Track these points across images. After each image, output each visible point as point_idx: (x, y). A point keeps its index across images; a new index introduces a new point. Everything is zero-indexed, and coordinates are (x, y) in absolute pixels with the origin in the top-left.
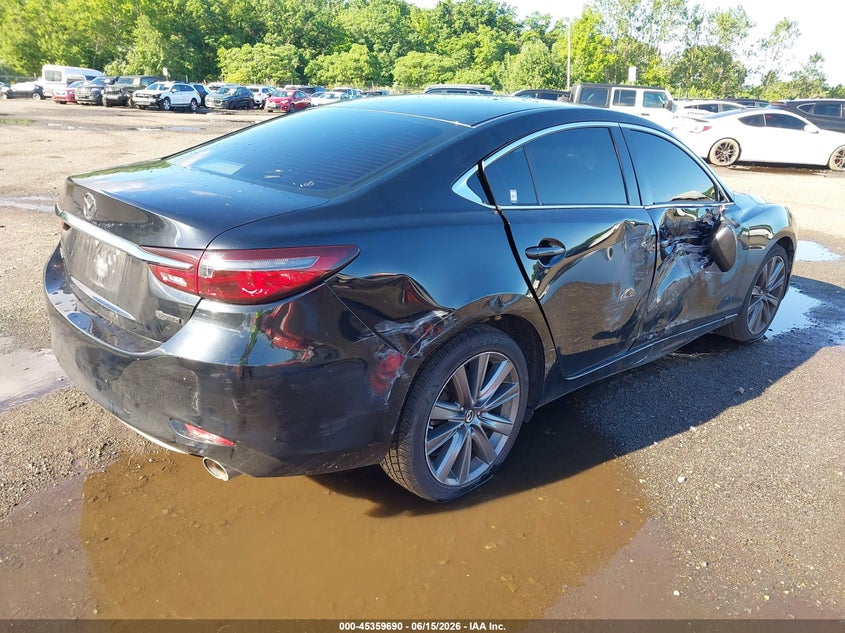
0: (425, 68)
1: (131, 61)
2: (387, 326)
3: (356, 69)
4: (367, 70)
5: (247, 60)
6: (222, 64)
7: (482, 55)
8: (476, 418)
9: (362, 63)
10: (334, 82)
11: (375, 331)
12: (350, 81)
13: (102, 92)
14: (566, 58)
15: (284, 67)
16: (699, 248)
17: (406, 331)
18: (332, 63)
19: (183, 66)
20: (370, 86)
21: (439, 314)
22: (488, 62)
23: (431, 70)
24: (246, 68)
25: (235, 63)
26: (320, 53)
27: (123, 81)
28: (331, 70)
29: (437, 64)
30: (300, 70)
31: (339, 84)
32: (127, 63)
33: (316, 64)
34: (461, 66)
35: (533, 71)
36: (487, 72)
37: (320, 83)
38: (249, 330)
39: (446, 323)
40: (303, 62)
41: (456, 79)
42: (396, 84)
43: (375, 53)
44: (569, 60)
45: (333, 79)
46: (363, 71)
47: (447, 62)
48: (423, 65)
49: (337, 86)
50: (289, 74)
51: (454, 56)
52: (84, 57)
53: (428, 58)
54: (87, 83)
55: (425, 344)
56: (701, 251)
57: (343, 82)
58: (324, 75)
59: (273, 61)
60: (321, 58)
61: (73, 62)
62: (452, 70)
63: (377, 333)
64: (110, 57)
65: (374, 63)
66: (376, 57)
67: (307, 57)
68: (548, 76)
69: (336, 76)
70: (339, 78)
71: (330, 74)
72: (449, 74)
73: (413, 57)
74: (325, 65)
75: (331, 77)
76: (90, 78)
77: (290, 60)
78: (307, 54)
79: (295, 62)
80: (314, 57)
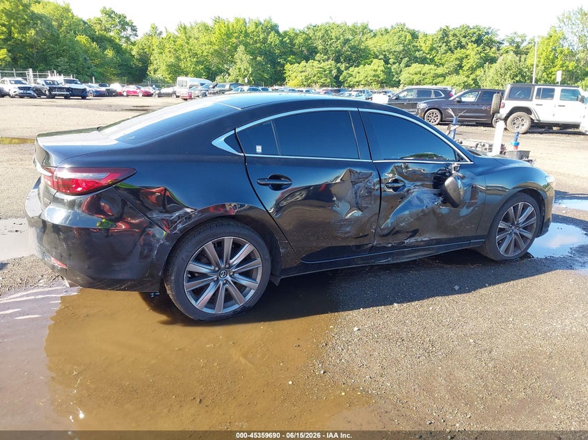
0: (424, 75)
1: (232, 74)
2: (154, 214)
3: (374, 76)
4: (382, 77)
5: (302, 72)
6: (287, 75)
7: (469, 65)
8: (228, 276)
9: (379, 72)
10: (359, 85)
11: (147, 216)
12: (369, 84)
13: (207, 93)
14: (532, 65)
15: (326, 76)
16: (436, 191)
17: (168, 218)
18: (359, 73)
19: (263, 76)
20: (383, 87)
21: (189, 210)
22: (473, 70)
23: (428, 76)
24: (301, 77)
25: (295, 74)
26: (352, 66)
27: (220, 86)
28: (357, 77)
29: (432, 72)
30: (337, 77)
31: (362, 86)
32: (229, 75)
33: (348, 73)
34: (450, 73)
35: (506, 75)
36: (472, 76)
37: (349, 86)
38: (78, 211)
39: (193, 216)
40: (340, 72)
41: (446, 82)
42: (402, 86)
43: (389, 66)
44: (535, 66)
45: (358, 83)
46: (379, 78)
47: (440, 70)
48: (422, 73)
49: (361, 88)
50: (329, 80)
51: (446, 66)
52: (205, 72)
53: (426, 68)
54: (200, 88)
55: (180, 226)
56: (437, 193)
57: (365, 85)
58: (352, 80)
59: (319, 72)
60: (351, 69)
61: (198, 75)
62: (443, 76)
63: (148, 218)
64: (220, 72)
65: (388, 72)
66: (390, 69)
67: (343, 69)
68: (517, 79)
69: (360, 81)
70: (362, 83)
71: (357, 80)
72: (441, 79)
73: (416, 67)
74: (354, 74)
75: (357, 82)
76: (202, 84)
77: (331, 71)
78: (343, 67)
79: (334, 72)
80: (347, 68)
